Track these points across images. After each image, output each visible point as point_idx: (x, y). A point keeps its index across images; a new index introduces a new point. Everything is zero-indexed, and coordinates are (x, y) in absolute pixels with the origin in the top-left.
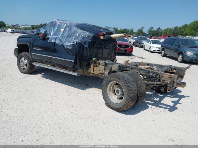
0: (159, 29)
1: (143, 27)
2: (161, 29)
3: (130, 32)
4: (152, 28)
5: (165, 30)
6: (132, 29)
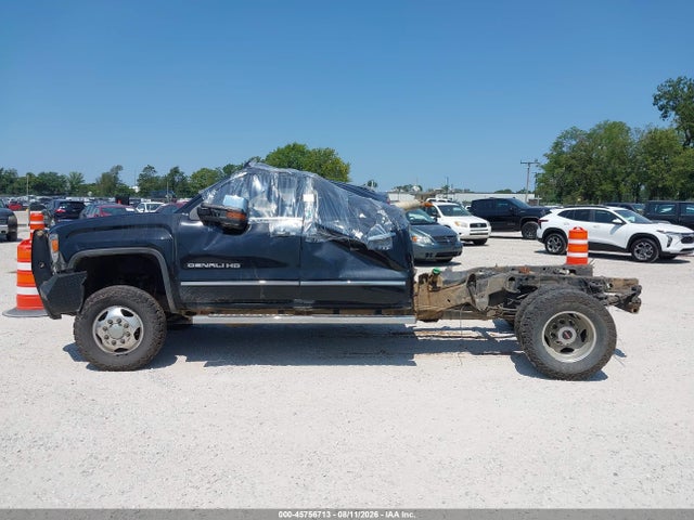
0: (175, 171)
1: (119, 168)
2: (181, 170)
3: (68, 184)
4: (150, 168)
5: (195, 176)
6: (74, 174)
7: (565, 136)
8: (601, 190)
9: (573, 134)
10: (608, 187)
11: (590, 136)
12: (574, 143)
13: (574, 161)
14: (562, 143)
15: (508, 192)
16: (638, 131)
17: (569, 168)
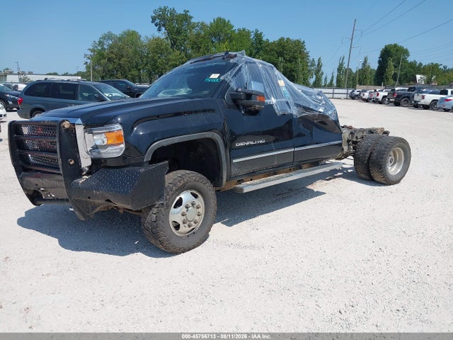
7: (104, 37)
8: (131, 74)
9: (109, 36)
10: (135, 72)
11: (120, 39)
12: (111, 42)
13: (112, 55)
14: (103, 43)
15: (55, 74)
16: (147, 37)
17: (110, 60)
